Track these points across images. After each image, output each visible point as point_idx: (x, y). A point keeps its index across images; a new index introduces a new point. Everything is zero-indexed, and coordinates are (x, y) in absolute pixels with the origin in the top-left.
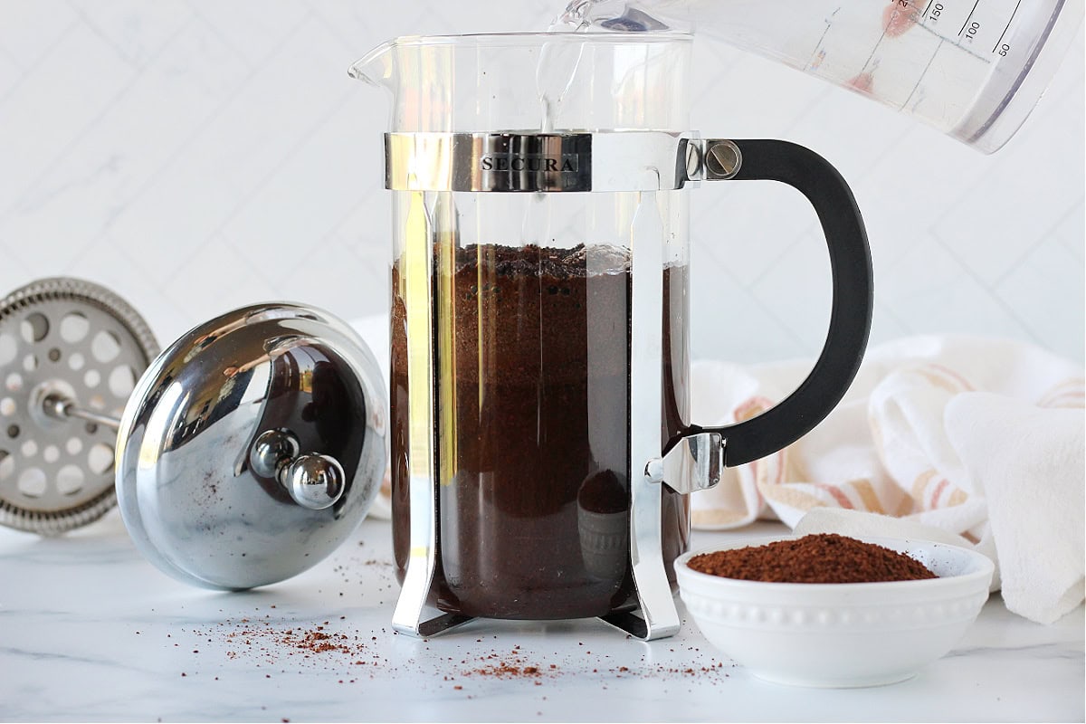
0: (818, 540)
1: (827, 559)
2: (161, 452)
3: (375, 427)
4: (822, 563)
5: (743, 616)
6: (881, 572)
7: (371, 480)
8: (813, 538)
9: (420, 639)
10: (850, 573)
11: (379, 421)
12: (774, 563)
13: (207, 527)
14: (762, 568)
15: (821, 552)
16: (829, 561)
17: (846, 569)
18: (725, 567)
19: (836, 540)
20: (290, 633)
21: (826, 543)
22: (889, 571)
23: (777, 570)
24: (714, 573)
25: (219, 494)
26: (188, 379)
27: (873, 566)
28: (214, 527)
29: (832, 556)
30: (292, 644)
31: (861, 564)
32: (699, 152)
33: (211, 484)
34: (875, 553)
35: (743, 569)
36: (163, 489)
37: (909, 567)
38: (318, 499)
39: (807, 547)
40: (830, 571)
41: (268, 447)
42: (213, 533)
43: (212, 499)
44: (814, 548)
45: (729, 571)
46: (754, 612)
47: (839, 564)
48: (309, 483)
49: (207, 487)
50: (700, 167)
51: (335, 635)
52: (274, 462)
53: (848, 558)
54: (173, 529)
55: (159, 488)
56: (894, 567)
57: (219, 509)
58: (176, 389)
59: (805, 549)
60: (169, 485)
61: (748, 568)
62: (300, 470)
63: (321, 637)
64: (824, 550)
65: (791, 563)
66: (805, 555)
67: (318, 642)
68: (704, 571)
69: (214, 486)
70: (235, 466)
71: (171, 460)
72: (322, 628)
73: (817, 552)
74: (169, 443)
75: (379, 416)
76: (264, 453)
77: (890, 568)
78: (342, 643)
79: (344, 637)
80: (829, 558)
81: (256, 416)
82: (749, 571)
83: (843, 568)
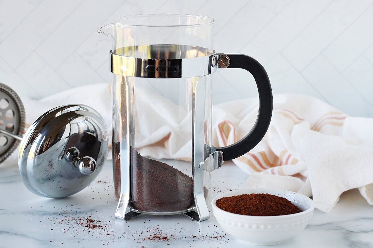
0: (258, 196)
1: (262, 205)
2: (35, 155)
3: (104, 139)
4: (261, 206)
5: (236, 225)
6: (280, 209)
7: (103, 157)
8: (256, 196)
9: (125, 222)
10: (270, 210)
11: (105, 137)
12: (245, 207)
13: (49, 179)
14: (241, 208)
15: (260, 202)
16: (263, 206)
17: (269, 209)
18: (229, 208)
19: (264, 196)
20: (81, 219)
21: (261, 198)
22: (282, 208)
23: (247, 209)
24: (226, 210)
25: (53, 168)
26: (44, 133)
27: (277, 207)
28: (51, 178)
29: (264, 204)
30: (83, 225)
31: (273, 207)
32: (216, 59)
33: (51, 164)
34: (277, 202)
35: (235, 209)
36: (35, 167)
37: (288, 206)
38: (88, 172)
39: (255, 199)
40: (263, 210)
41: (70, 153)
42: (51, 181)
43: (51, 169)
44: (258, 200)
45: (231, 209)
46: (239, 224)
47: (266, 207)
48: (85, 167)
49: (50, 166)
50: (216, 64)
51: (96, 220)
52: (72, 158)
53: (269, 204)
54: (38, 180)
55: (34, 167)
56: (283, 207)
57: (53, 172)
58: (40, 136)
59: (254, 200)
60: (37, 166)
61: (237, 209)
62: (82, 162)
63: (91, 221)
64: (261, 201)
65: (251, 206)
66: (255, 203)
67: (92, 224)
68: (222, 209)
69: (52, 165)
70: (59, 157)
71: (38, 158)
72: (91, 217)
73: (259, 202)
74: (38, 153)
75: (105, 136)
76: (69, 155)
77: (282, 207)
78: (99, 224)
79: (99, 221)
80: (263, 204)
81: (66, 142)
82: (237, 210)
83: (268, 208)
